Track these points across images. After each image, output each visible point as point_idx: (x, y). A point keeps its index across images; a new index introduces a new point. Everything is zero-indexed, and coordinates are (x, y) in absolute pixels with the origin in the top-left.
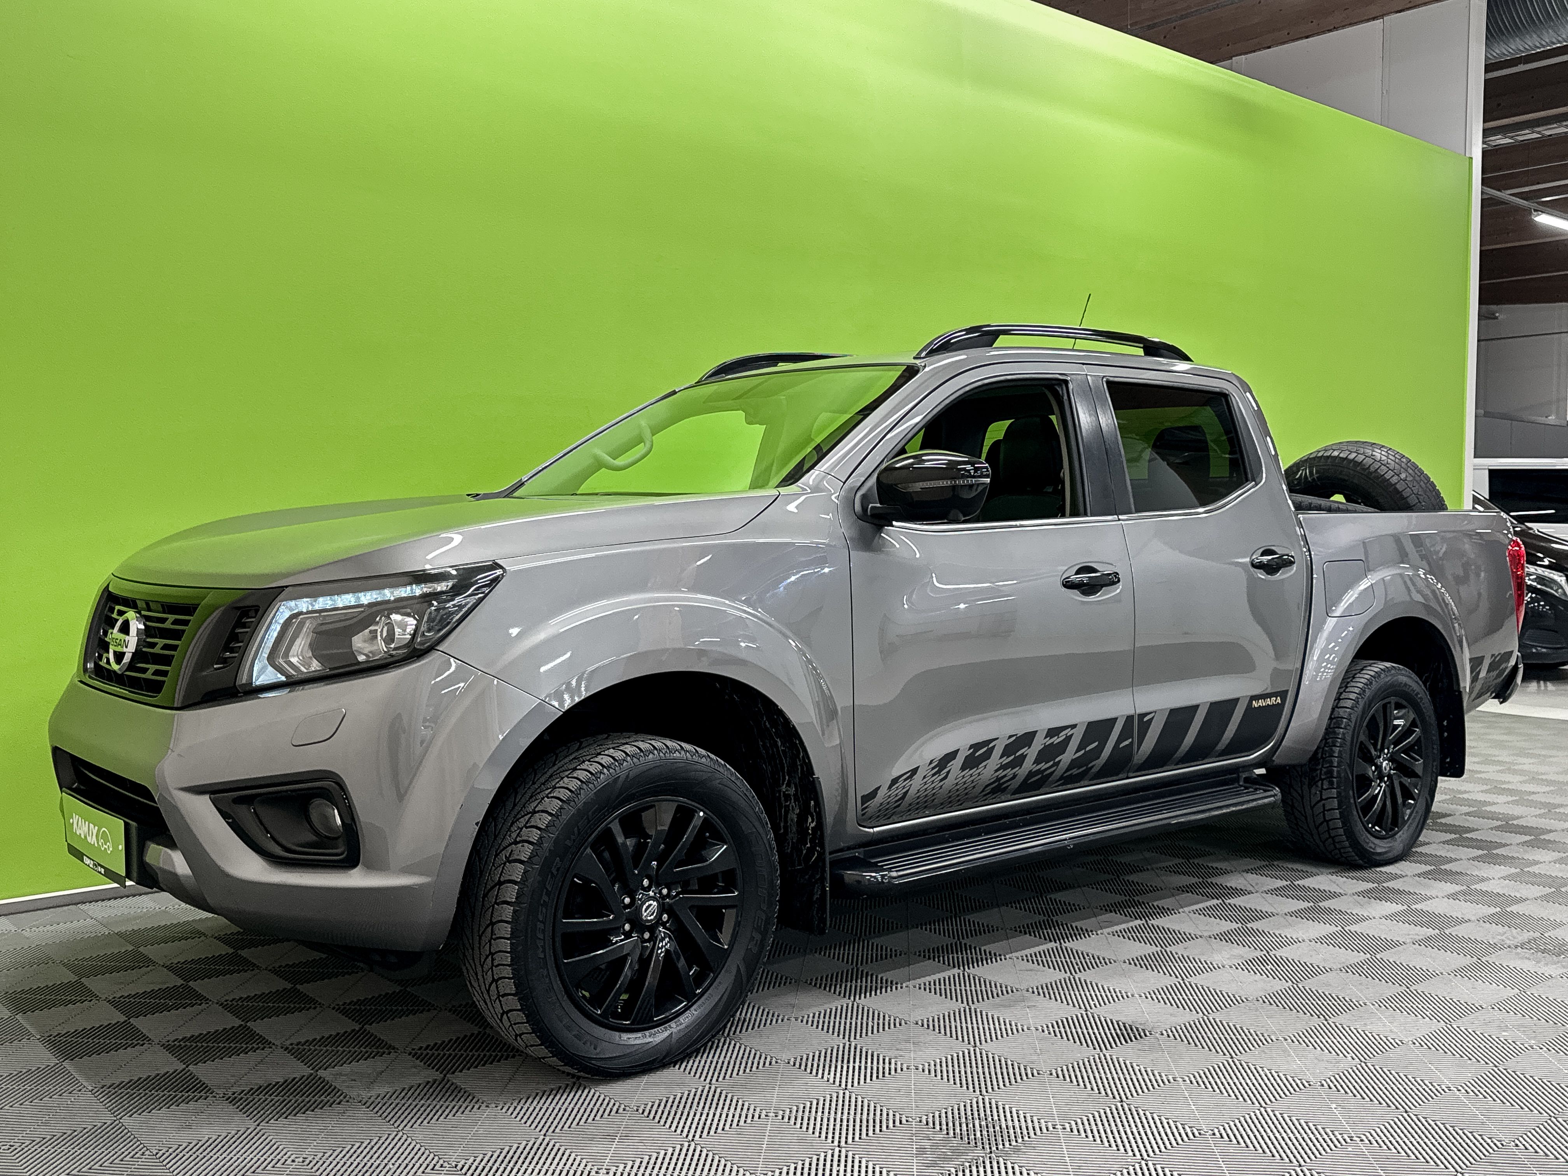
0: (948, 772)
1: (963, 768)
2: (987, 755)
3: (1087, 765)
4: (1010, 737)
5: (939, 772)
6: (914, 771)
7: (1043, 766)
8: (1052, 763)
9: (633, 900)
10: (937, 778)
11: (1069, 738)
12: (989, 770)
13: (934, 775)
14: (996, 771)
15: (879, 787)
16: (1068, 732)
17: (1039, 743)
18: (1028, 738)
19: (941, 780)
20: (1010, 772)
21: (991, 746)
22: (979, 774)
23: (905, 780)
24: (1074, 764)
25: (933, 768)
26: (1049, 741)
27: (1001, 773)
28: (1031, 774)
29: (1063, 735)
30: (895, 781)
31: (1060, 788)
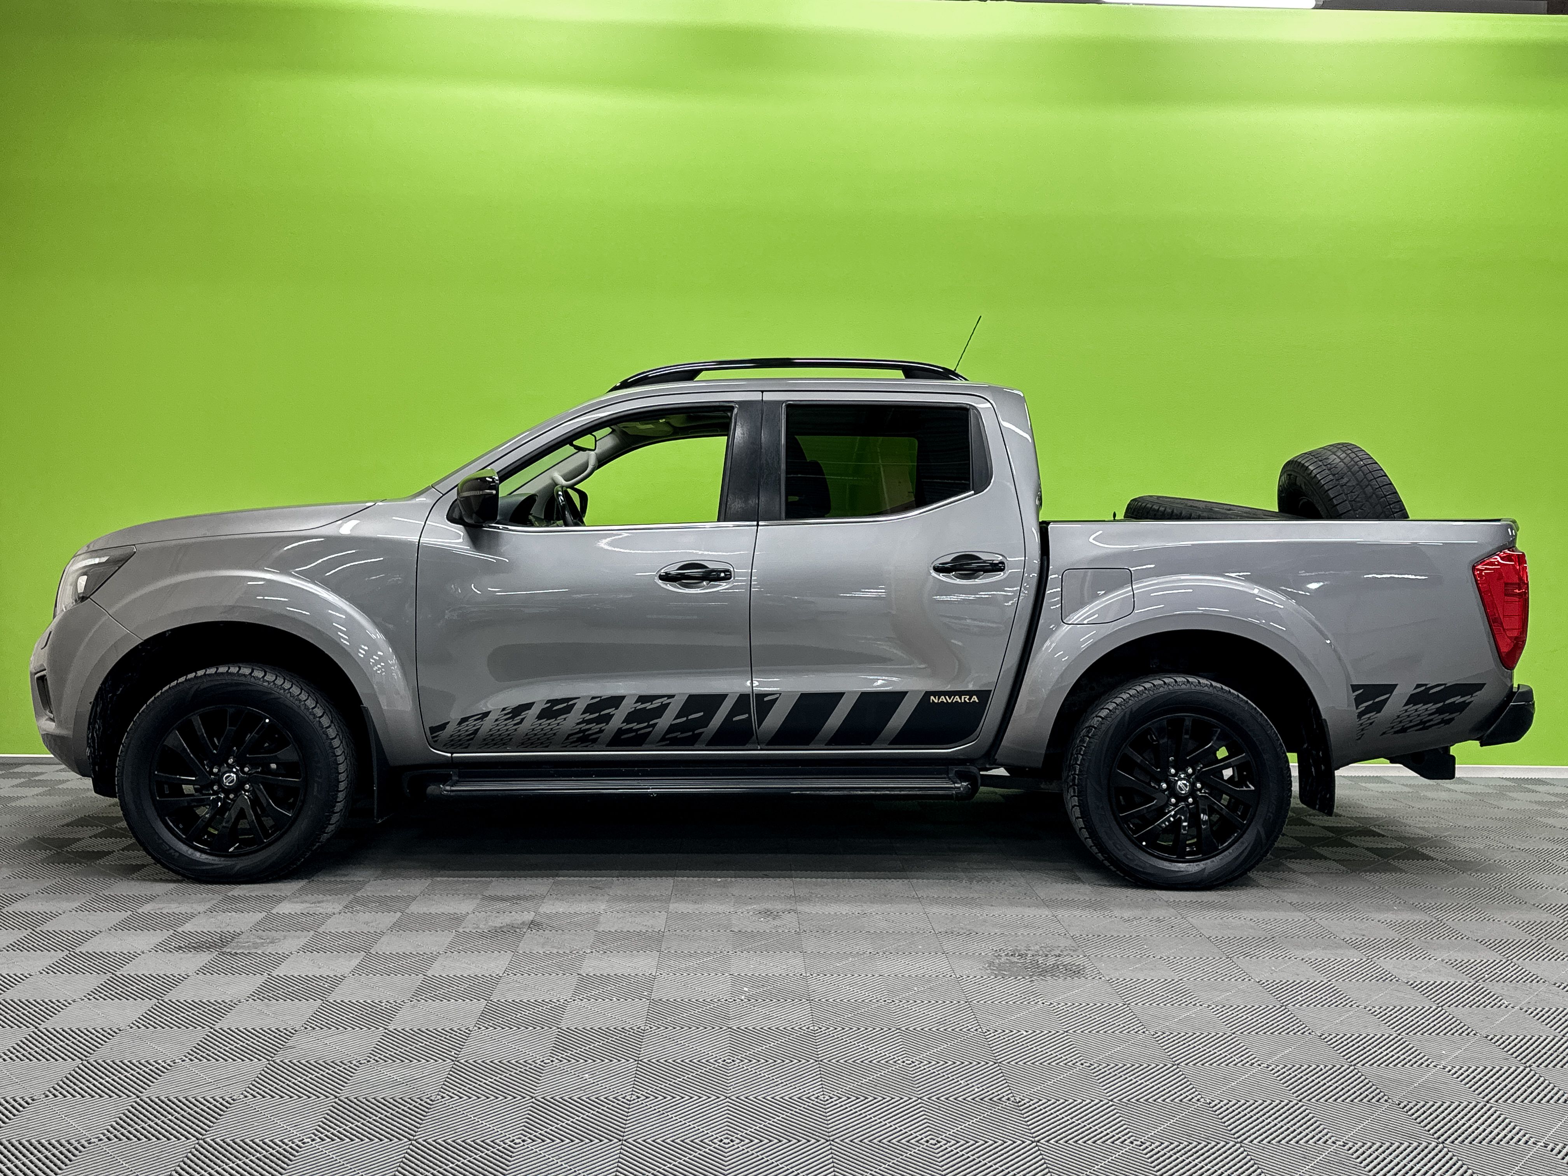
0: (523, 720)
1: (539, 717)
2: (568, 709)
3: (693, 731)
4: (593, 698)
5: (512, 718)
6: (486, 714)
7: (634, 726)
8: (646, 724)
9: (219, 771)
10: (511, 723)
11: (664, 707)
12: (570, 722)
13: (506, 720)
14: (578, 724)
15: (449, 722)
16: (665, 701)
17: (627, 707)
18: (616, 701)
19: (515, 725)
20: (595, 727)
21: (570, 703)
22: (558, 724)
23: (476, 720)
24: (672, 728)
25: (506, 714)
26: (640, 706)
27: (584, 726)
28: (620, 731)
29: (656, 703)
30: (464, 720)
31: (665, 748)
